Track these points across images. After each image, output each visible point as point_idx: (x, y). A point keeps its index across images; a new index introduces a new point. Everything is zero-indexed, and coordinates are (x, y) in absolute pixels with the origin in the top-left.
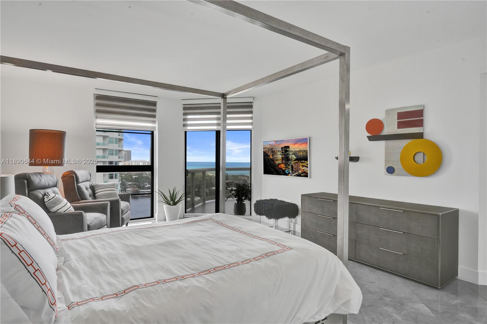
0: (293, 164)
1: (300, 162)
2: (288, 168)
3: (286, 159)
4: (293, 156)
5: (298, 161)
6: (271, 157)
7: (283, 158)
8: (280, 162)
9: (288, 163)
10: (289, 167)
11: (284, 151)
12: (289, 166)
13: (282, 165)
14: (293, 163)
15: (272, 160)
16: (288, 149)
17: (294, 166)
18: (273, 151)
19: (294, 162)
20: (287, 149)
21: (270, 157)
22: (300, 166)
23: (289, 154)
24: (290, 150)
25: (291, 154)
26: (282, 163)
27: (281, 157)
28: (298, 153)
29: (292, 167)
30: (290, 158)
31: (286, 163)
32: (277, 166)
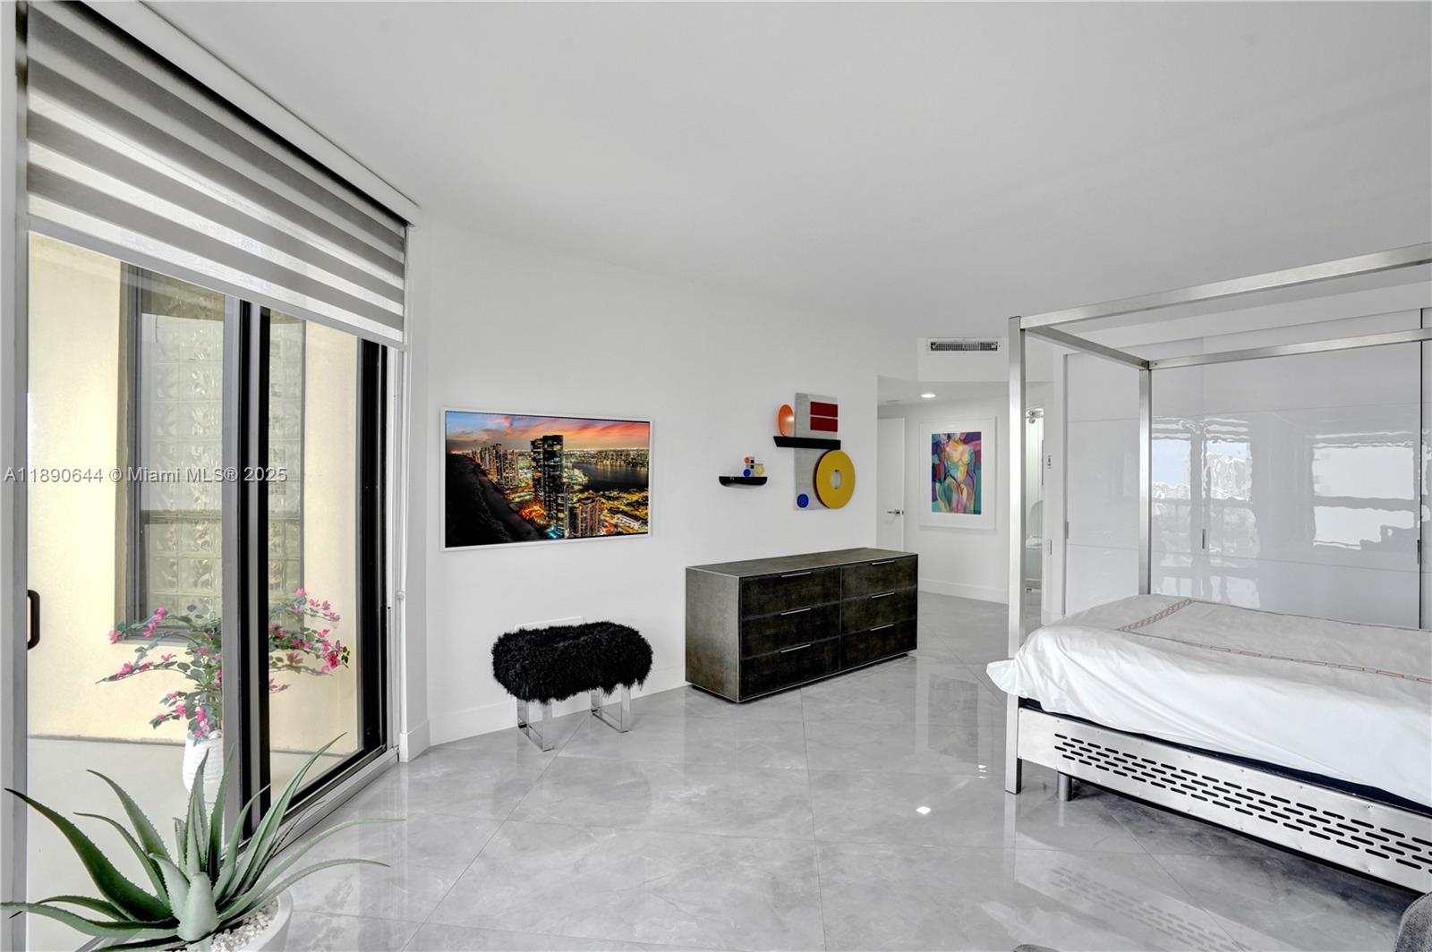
0: (577, 505)
1: (603, 496)
2: (558, 519)
3: (550, 483)
4: (577, 472)
5: (597, 490)
6: (494, 478)
7: (537, 481)
8: (528, 497)
9: (555, 501)
10: (561, 515)
11: (542, 456)
12: (562, 511)
13: (536, 508)
14: (575, 499)
15: (498, 488)
16: (557, 448)
17: (579, 511)
18: (501, 453)
19: (580, 496)
20: (552, 446)
21: (490, 477)
22: (602, 510)
23: (561, 465)
24: (566, 450)
25: (570, 465)
26: (536, 500)
27: (529, 475)
28: (596, 464)
29: (573, 516)
30: (565, 480)
31: (550, 501)
32: (517, 512)
